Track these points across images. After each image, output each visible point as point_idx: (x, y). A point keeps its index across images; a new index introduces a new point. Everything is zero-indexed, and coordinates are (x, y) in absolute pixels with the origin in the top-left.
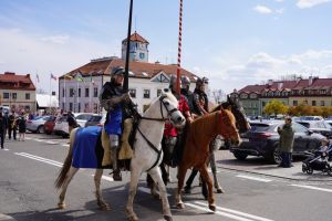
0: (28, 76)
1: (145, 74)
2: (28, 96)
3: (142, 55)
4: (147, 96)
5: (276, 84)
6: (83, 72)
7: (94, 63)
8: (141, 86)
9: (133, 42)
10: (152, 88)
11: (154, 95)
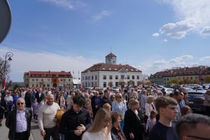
0: (70, 72)
1: (116, 69)
2: (70, 80)
3: (114, 62)
4: (117, 78)
5: (170, 71)
6: (91, 69)
7: (95, 66)
8: (114, 74)
9: (110, 57)
10: (119, 75)
11: (120, 77)
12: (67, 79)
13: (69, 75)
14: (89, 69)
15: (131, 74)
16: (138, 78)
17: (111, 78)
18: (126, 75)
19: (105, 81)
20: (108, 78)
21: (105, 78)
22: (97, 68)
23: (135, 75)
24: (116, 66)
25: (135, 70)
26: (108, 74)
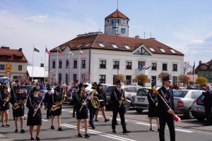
0: (21, 50)
1: (127, 47)
2: (20, 68)
3: (123, 31)
4: (129, 67)
6: (72, 46)
7: (80, 38)
8: (123, 58)
9: (115, 18)
10: (135, 59)
11: (135, 66)
12: (15, 66)
13: (18, 57)
14: (67, 44)
15: (160, 60)
16: (175, 68)
17: (116, 66)
18: (149, 60)
19: (103, 72)
20: (110, 65)
21: (103, 66)
22: (85, 42)
23: (170, 61)
24: (129, 41)
25: (169, 52)
26: (110, 57)
